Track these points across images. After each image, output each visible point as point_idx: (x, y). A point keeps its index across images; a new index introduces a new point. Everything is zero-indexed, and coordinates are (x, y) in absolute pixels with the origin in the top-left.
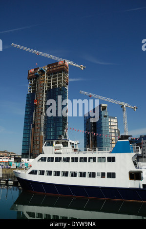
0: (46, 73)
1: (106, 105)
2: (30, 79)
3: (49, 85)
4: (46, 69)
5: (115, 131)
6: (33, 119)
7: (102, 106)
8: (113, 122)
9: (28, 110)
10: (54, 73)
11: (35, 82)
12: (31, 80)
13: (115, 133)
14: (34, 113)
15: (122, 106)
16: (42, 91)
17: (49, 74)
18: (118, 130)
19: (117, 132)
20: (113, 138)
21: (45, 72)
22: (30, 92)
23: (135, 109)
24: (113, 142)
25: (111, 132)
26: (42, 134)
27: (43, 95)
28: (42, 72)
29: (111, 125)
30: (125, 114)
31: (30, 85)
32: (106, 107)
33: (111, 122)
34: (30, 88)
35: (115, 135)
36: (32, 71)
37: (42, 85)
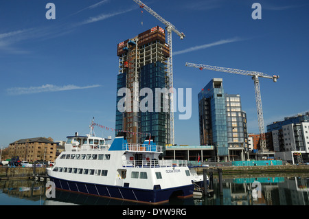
0: (137, 45)
1: (221, 80)
2: (120, 55)
3: (142, 60)
4: (137, 40)
5: (237, 114)
7: (215, 82)
8: (235, 102)
10: (147, 44)
11: (125, 58)
13: (237, 117)
15: (254, 77)
16: (133, 70)
17: (140, 46)
18: (242, 113)
19: (240, 115)
20: (234, 125)
21: (135, 45)
22: (121, 71)
23: (275, 80)
24: (234, 130)
25: (231, 117)
26: (136, 124)
27: (134, 74)
28: (132, 45)
29: (230, 107)
30: (258, 88)
31: (121, 63)
32: (220, 82)
33: (230, 102)
34: (121, 67)
35: (238, 120)
37: (133, 61)
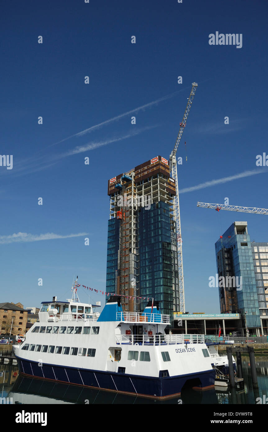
0: (133, 181)
1: (245, 223)
2: (111, 194)
4: (134, 174)
6: (119, 262)
7: (237, 226)
8: (265, 252)
9: (111, 246)
10: (146, 179)
12: (113, 196)
14: (119, 251)
16: (129, 213)
17: (138, 182)
21: (131, 180)
22: (113, 215)
24: (266, 292)
25: (262, 273)
27: (131, 218)
28: (128, 181)
29: (260, 259)
31: (113, 204)
32: (245, 226)
34: (113, 210)
36: (113, 180)
